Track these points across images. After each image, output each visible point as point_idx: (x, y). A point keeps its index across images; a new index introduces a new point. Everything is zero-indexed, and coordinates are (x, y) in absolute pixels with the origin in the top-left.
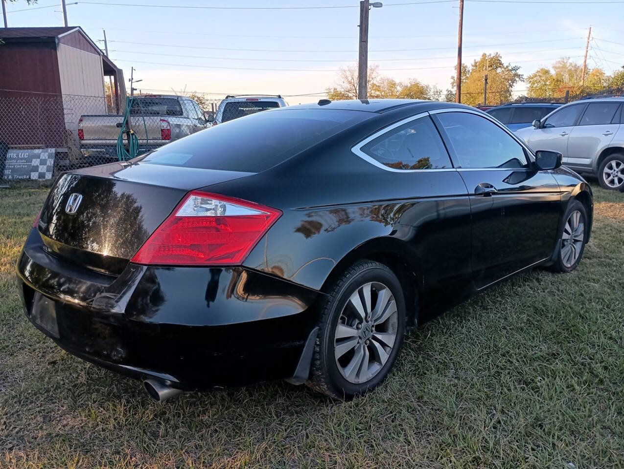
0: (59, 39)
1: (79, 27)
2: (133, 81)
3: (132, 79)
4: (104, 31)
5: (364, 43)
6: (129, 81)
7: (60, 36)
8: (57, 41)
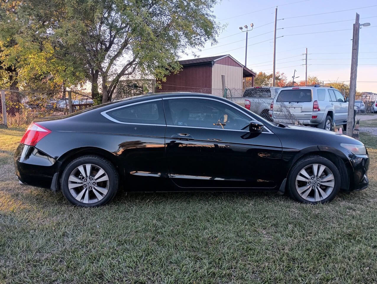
0: (214, 62)
1: (229, 55)
2: (295, 77)
3: (294, 76)
4: (307, 49)
5: (355, 50)
6: (292, 78)
7: (215, 60)
8: (212, 63)
